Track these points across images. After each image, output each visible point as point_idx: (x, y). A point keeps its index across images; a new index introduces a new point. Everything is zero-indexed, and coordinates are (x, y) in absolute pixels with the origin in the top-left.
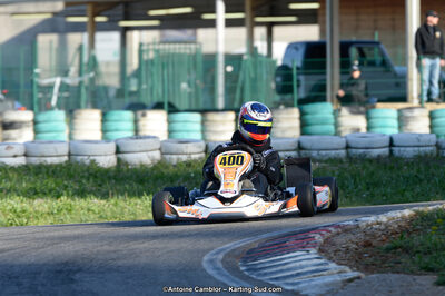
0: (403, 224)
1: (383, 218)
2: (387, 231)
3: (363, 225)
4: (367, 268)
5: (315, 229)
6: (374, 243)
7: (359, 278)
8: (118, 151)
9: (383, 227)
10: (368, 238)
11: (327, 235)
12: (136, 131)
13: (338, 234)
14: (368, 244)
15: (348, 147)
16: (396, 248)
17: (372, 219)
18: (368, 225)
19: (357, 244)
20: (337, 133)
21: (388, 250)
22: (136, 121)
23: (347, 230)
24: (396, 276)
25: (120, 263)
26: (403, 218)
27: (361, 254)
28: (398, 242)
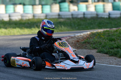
0: (87, 36)
1: (82, 34)
2: (83, 38)
3: (76, 36)
4: (78, 48)
5: (63, 37)
6: (80, 41)
7: (75, 51)
8: (10, 16)
9: (82, 37)
10: (78, 40)
11: (67, 39)
12: (14, 10)
13: (70, 38)
14: (78, 41)
15: (72, 15)
16: (85, 42)
17: (79, 34)
18: (78, 36)
19: (75, 41)
20: (69, 11)
21: (83, 43)
22: (14, 8)
23: (72, 38)
24: (86, 50)
25: (10, 47)
26: (87, 34)
27: (76, 44)
28: (86, 41)
